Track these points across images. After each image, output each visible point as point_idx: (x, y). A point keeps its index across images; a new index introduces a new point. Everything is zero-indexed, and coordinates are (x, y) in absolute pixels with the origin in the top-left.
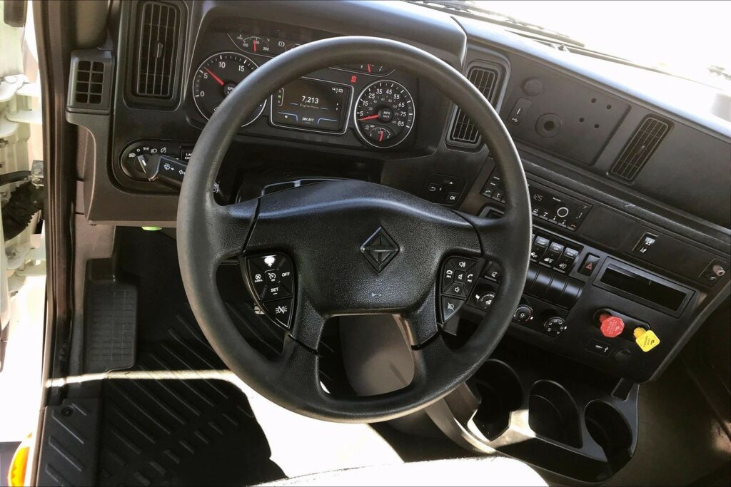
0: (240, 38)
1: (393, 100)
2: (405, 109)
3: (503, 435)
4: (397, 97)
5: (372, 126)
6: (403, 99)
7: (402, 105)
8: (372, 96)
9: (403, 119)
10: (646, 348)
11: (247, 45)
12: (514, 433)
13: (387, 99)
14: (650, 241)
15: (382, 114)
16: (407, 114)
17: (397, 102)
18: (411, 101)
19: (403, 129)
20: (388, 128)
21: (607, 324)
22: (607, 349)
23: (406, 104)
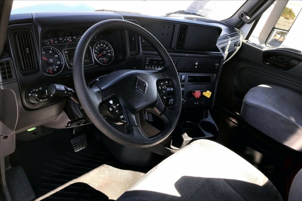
0: (46, 41)
1: (104, 47)
2: (109, 49)
3: (183, 143)
4: (105, 46)
5: (101, 58)
6: (107, 46)
7: (107, 48)
8: (97, 48)
9: (109, 53)
10: (209, 97)
11: (49, 43)
12: (186, 141)
13: (102, 48)
14: (197, 64)
15: (103, 53)
16: (110, 50)
17: (105, 47)
18: (110, 45)
19: (111, 56)
20: (106, 57)
21: (196, 94)
22: (198, 103)
23: (108, 47)
